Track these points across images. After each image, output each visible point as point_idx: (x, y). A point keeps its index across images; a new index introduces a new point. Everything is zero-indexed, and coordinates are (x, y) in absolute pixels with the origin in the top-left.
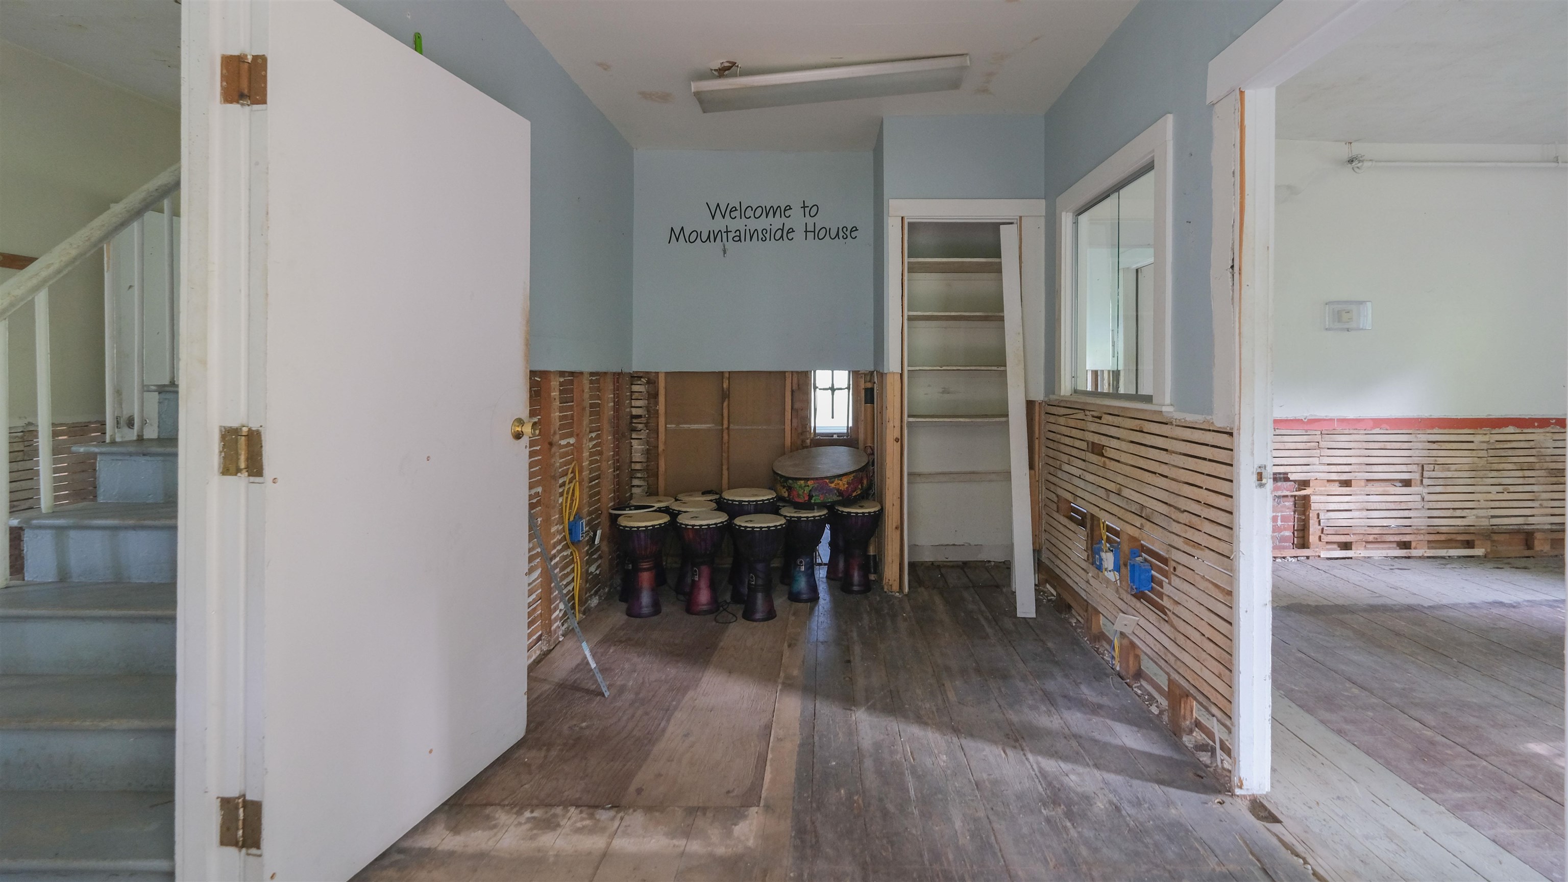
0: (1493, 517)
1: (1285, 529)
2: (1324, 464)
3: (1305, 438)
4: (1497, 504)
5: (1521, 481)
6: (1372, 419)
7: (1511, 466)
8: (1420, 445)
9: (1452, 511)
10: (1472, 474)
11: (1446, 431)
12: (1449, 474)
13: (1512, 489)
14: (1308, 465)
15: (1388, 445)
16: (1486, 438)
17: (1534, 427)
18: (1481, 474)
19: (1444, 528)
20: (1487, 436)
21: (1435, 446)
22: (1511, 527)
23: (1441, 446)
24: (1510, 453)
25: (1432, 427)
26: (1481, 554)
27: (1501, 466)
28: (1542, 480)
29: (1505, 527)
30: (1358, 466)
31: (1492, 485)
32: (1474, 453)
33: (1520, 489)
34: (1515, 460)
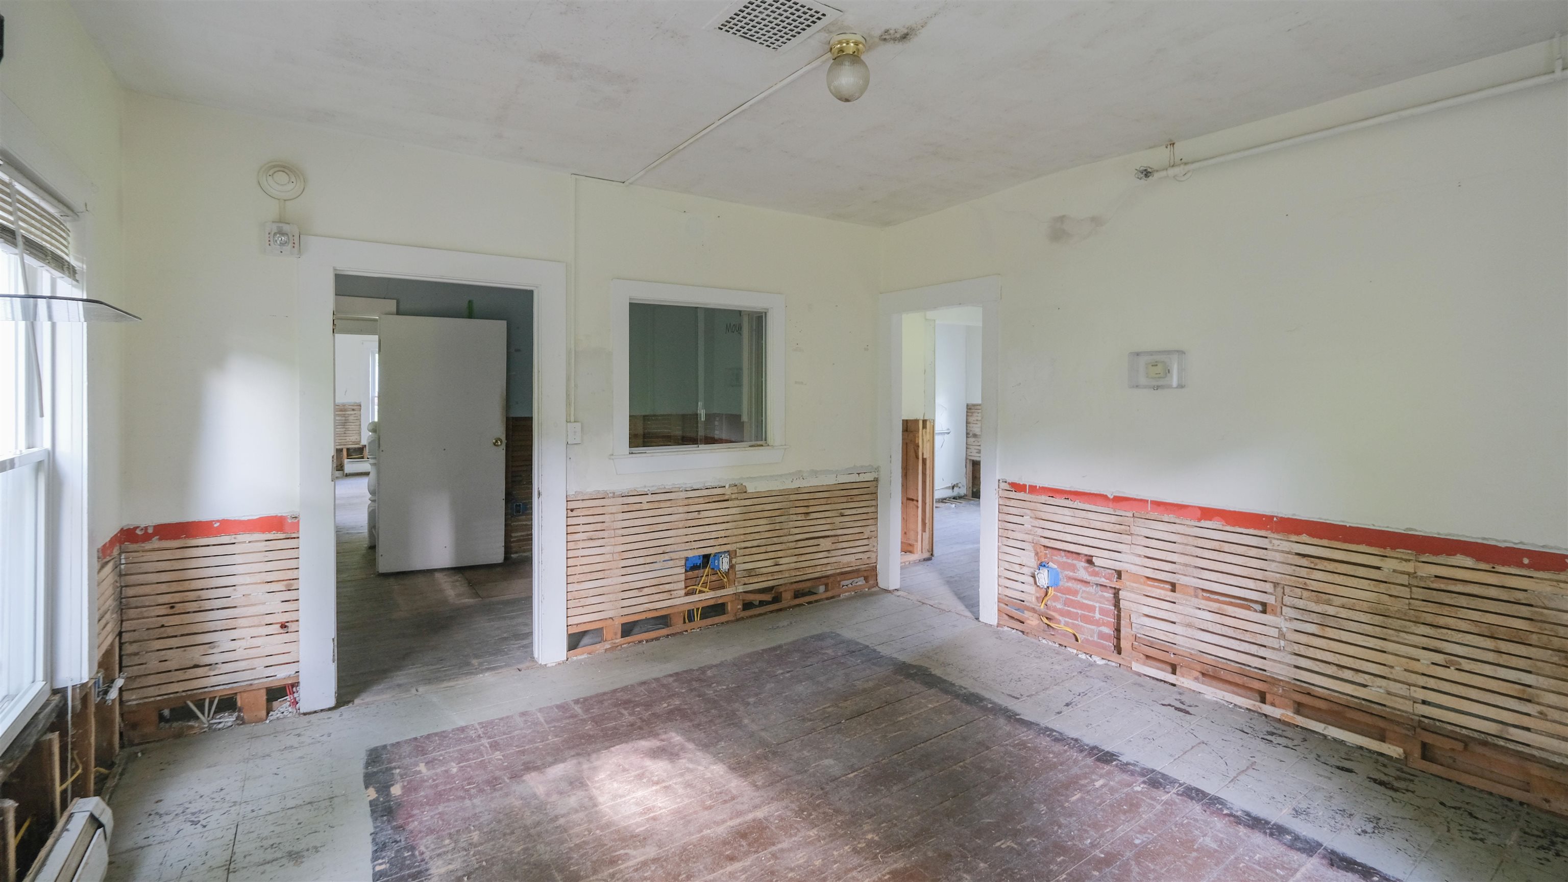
0: (1424, 702)
1: (1104, 624)
2: (1140, 556)
3: (1113, 519)
4: (1432, 683)
5: (1490, 657)
6: (1200, 508)
7: (1464, 626)
8: (1278, 557)
9: (1335, 668)
10: (1378, 620)
11: (1325, 542)
12: (1331, 610)
13: (1466, 664)
14: (1120, 552)
15: (1226, 547)
16: (1409, 567)
17: (1521, 565)
18: (1397, 624)
19: (1319, 689)
20: (1411, 564)
21: (1304, 562)
22: (1464, 731)
23: (1316, 564)
24: (1463, 600)
25: (1299, 533)
26: (1395, 755)
27: (1442, 621)
28: (1548, 669)
29: (1449, 727)
30: (1181, 567)
31: (1424, 648)
32: (1383, 587)
33: (1488, 670)
34: (1476, 616)
